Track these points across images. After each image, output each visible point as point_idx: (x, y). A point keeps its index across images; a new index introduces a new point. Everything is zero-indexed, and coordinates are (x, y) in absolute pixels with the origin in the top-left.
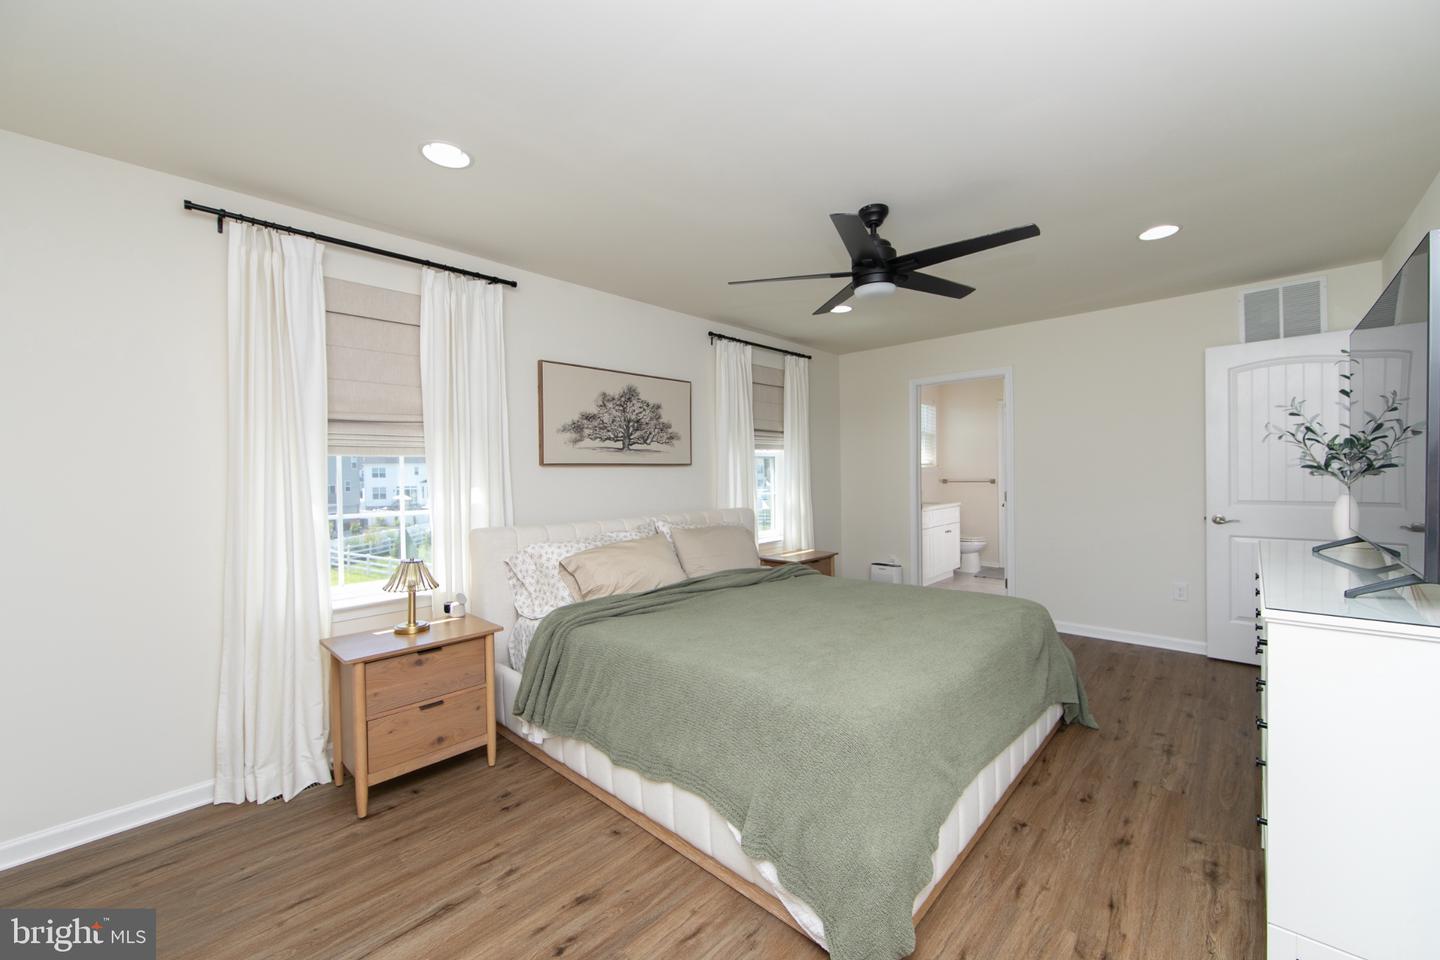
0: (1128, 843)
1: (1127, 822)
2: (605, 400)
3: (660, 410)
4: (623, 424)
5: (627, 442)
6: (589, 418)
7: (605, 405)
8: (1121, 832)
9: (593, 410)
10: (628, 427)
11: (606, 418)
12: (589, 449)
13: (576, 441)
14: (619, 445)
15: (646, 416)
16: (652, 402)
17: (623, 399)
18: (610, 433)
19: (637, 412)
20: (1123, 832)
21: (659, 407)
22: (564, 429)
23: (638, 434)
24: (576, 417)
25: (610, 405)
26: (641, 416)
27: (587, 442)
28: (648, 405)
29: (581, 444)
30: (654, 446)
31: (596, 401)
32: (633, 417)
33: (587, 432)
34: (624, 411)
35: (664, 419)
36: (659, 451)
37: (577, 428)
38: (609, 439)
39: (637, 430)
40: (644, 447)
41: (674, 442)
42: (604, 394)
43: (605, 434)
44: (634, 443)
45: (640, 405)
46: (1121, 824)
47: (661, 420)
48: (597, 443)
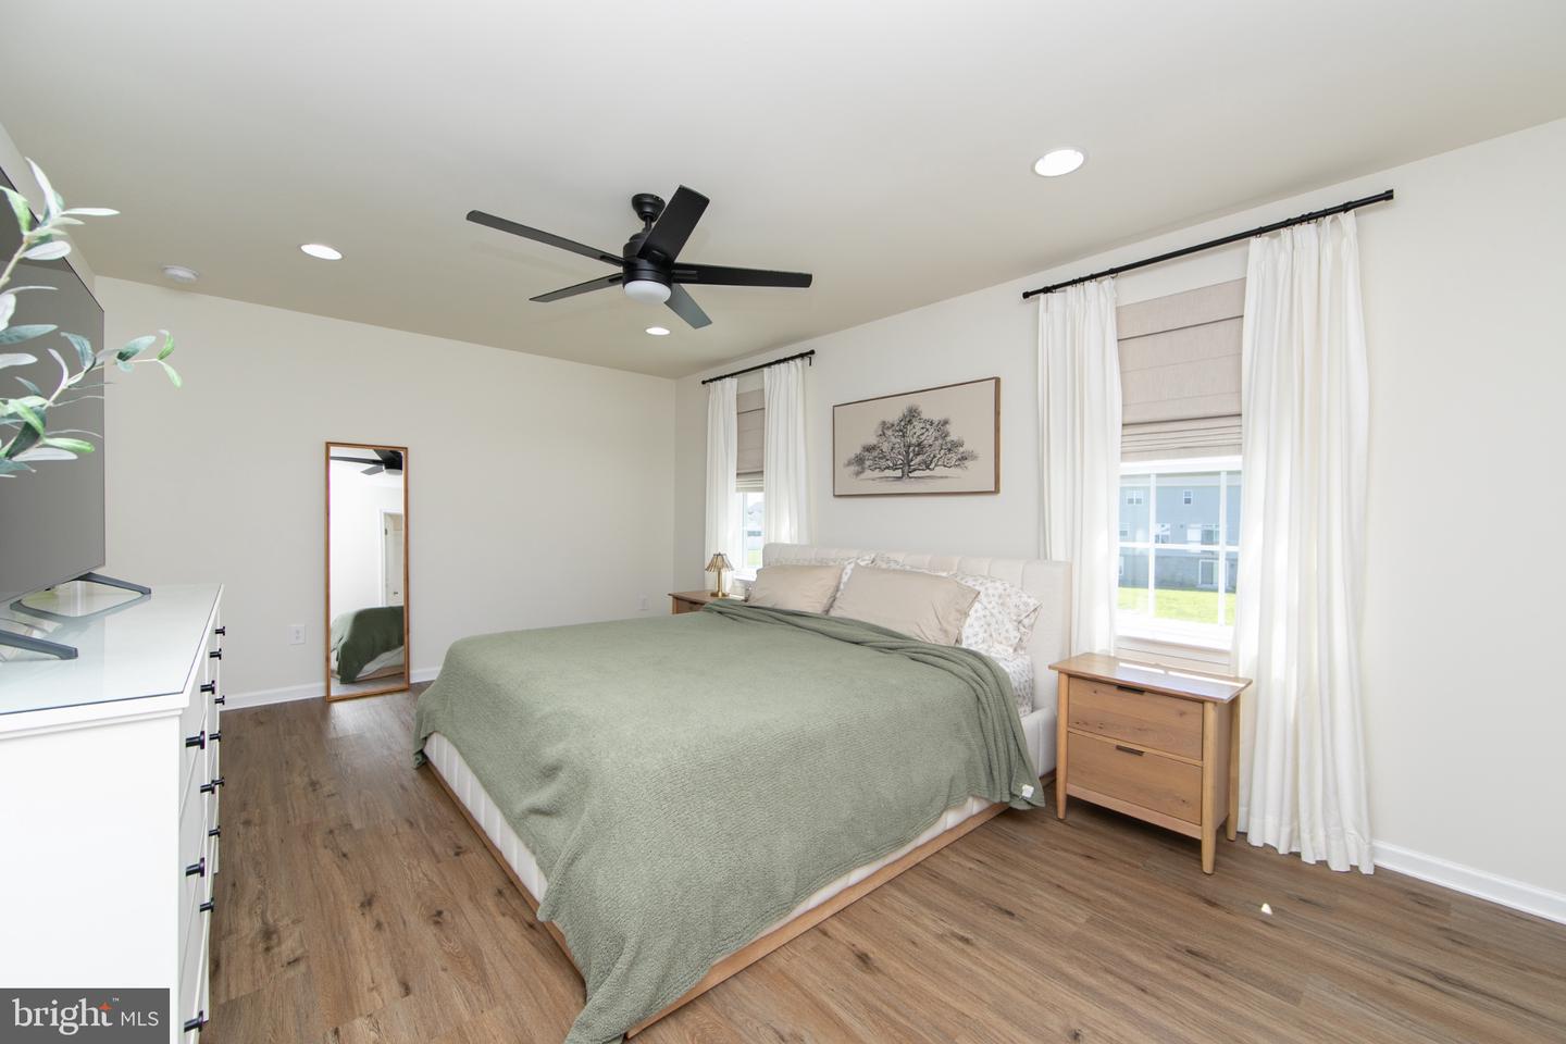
0: (362, 905)
1: (379, 925)
2: (885, 426)
3: (947, 426)
4: (903, 450)
5: (907, 468)
6: (869, 449)
7: (884, 434)
8: (377, 910)
9: (873, 440)
10: (907, 452)
11: (886, 447)
12: (871, 480)
13: (858, 474)
14: (898, 473)
15: (929, 437)
16: (936, 419)
17: (903, 423)
18: (889, 462)
19: (918, 434)
20: (375, 913)
21: (946, 422)
22: (849, 463)
23: (919, 458)
24: (858, 451)
25: (889, 433)
26: (923, 437)
27: (868, 474)
28: (932, 424)
29: (863, 476)
30: (940, 471)
31: (876, 431)
32: (914, 441)
33: (868, 463)
34: (903, 436)
35: (953, 437)
36: (946, 476)
37: (859, 460)
38: (888, 468)
39: (918, 454)
40: (928, 473)
41: (967, 463)
42: (884, 423)
43: (883, 463)
44: (915, 470)
45: (922, 425)
46: (382, 920)
47: (948, 439)
48: (877, 473)
